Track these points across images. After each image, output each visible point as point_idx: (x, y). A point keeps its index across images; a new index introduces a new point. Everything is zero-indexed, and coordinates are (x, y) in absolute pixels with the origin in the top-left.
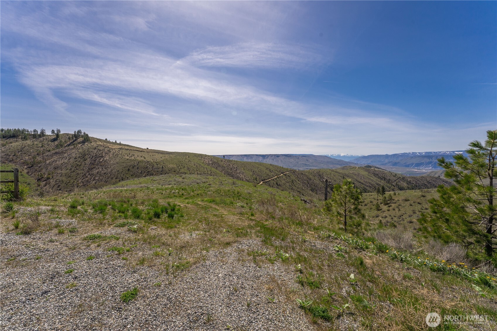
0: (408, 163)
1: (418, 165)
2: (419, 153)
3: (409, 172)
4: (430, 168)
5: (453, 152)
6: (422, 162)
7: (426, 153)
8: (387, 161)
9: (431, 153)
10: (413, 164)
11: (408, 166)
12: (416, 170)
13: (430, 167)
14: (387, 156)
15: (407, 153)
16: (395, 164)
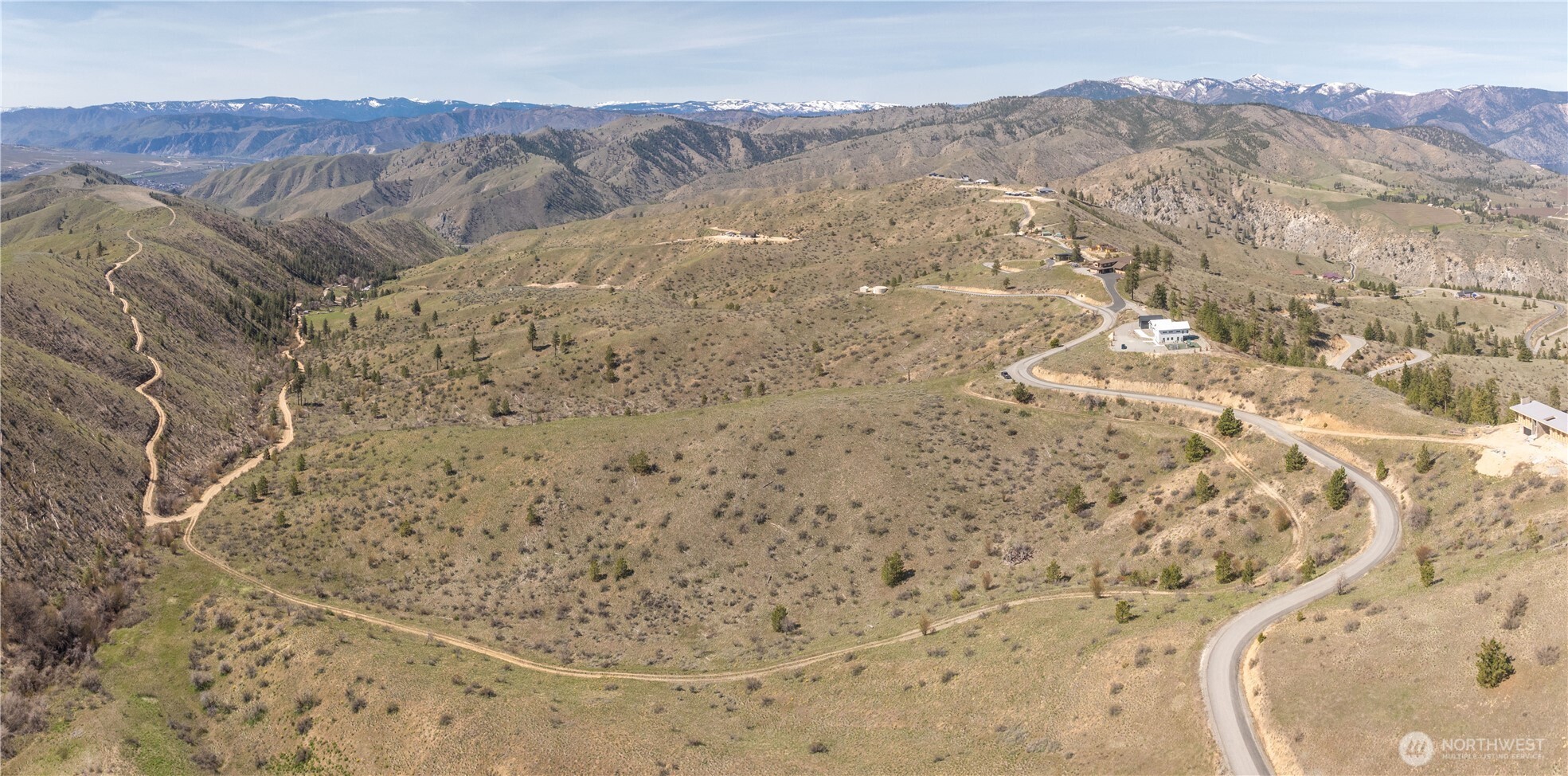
0: (133, 140)
1: (159, 144)
2: (151, 104)
3: (149, 171)
4: (188, 152)
5: (226, 102)
6: (167, 134)
7: (169, 104)
8: (73, 132)
9: (178, 104)
10: (145, 142)
11: (133, 149)
12: (162, 164)
13: (185, 150)
14: (71, 114)
15: (122, 105)
16: (100, 142)
